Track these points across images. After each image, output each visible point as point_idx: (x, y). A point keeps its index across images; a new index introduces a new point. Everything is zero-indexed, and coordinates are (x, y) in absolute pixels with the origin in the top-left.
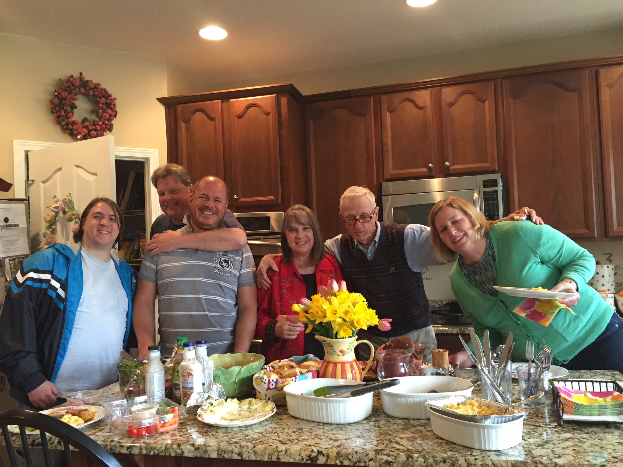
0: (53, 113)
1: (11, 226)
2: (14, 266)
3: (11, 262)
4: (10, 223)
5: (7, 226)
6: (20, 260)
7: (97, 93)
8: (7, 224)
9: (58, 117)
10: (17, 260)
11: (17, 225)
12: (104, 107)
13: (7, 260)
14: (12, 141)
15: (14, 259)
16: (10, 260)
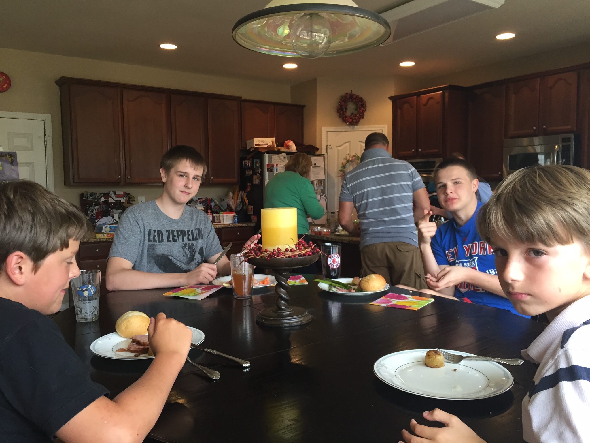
0: (338, 112)
1: (317, 167)
2: (318, 184)
3: (317, 182)
4: (316, 165)
5: (316, 167)
6: (321, 181)
7: (357, 101)
8: (316, 166)
9: (340, 114)
10: (319, 181)
11: (320, 166)
12: (360, 106)
13: (315, 181)
14: (322, 128)
15: (318, 181)
16: (316, 181)
